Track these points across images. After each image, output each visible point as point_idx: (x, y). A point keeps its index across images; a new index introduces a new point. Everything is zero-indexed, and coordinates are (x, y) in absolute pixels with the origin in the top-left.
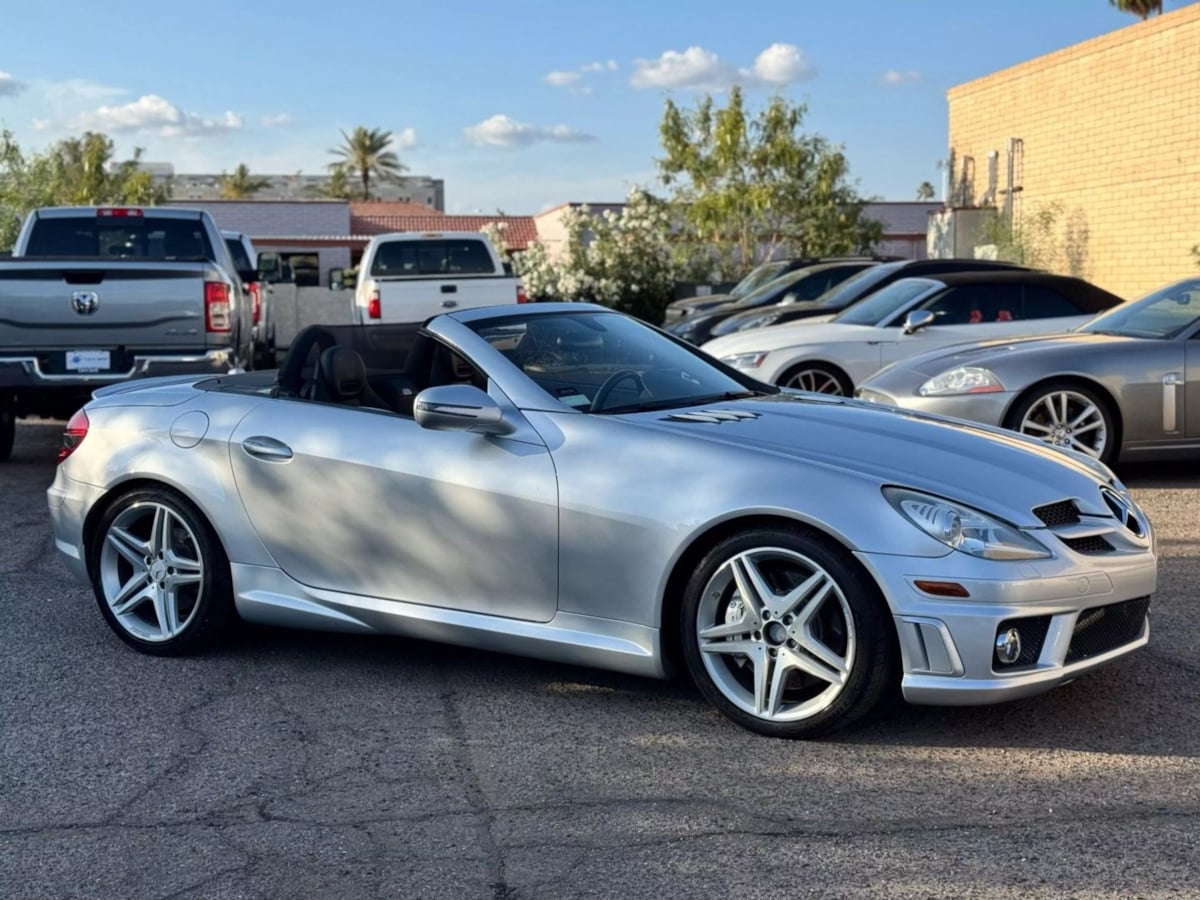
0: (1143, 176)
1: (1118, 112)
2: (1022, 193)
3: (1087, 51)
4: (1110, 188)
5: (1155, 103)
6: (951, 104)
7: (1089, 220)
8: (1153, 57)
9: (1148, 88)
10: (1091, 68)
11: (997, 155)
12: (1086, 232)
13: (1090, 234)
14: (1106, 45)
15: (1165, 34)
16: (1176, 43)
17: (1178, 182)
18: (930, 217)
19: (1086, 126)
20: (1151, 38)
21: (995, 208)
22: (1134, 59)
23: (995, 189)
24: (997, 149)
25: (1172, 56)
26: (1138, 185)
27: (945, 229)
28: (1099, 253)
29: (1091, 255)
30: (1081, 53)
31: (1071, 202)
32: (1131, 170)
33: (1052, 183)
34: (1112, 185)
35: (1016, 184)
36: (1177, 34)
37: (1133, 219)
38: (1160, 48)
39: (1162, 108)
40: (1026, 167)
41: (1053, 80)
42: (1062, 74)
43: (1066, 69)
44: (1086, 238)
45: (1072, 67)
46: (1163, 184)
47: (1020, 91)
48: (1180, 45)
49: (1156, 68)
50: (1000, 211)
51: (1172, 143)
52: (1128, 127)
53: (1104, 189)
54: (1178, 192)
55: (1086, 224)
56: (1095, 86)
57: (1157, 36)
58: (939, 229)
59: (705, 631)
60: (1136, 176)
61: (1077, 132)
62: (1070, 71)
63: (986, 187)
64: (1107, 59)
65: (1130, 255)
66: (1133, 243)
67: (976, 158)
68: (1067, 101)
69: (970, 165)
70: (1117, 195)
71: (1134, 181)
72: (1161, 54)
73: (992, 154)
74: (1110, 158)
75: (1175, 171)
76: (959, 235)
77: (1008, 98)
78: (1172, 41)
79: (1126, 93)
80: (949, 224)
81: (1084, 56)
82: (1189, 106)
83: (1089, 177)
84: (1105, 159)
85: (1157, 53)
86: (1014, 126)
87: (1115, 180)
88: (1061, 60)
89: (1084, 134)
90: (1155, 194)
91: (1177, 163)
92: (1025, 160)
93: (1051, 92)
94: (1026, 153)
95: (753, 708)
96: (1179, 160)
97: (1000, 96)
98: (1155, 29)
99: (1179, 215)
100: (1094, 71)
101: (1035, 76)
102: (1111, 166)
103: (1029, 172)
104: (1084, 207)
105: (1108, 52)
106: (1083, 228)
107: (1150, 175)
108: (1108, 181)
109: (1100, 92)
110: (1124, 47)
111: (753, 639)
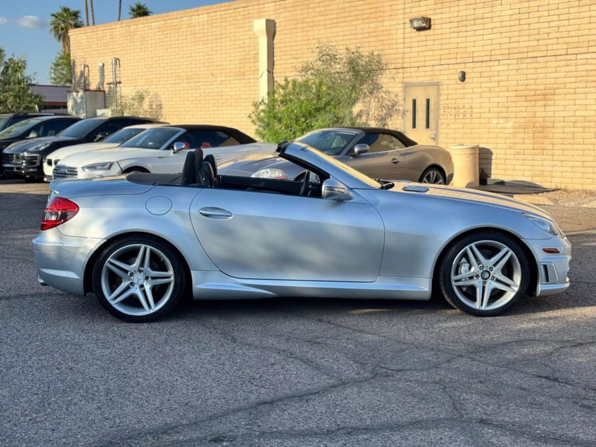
0: (193, 81)
1: (176, 50)
2: (121, 85)
3: (156, 20)
4: (173, 85)
5: (197, 47)
6: (71, 37)
7: (163, 100)
8: (195, 26)
9: (193, 40)
10: (159, 28)
11: (104, 65)
12: (161, 105)
13: (163, 106)
14: (167, 18)
15: (201, 16)
16: (208, 21)
17: (212, 85)
18: (68, 94)
19: (158, 55)
20: (193, 17)
21: (104, 91)
22: (184, 26)
23: (103, 83)
24: (103, 62)
25: (206, 27)
26: (190, 85)
27: (79, 101)
28: (169, 115)
29: (164, 116)
30: (153, 20)
31: (153, 90)
32: (186, 78)
33: (139, 81)
34: (175, 84)
35: (118, 80)
36: (208, 17)
37: (188, 100)
38: (199, 22)
39: (201, 50)
40: (122, 72)
41: (137, 31)
42: (142, 29)
43: (144, 27)
44: (161, 108)
45: (148, 26)
46: (204, 85)
47: (116, 35)
48: (210, 22)
49: (197, 31)
50: (107, 92)
51: (208, 67)
52: (183, 58)
53: (170, 86)
54: (213, 89)
55: (161, 102)
56: (161, 37)
57: (197, 17)
58: (75, 100)
59: (453, 277)
60: (189, 81)
61: (152, 57)
62: (146, 28)
63: (98, 81)
64: (169, 24)
65: (187, 117)
66: (189, 111)
67: (90, 66)
68: (146, 42)
69: (87, 69)
70: (177, 89)
71: (188, 83)
72: (199, 26)
73: (101, 64)
74: (173, 71)
75: (210, 79)
76: (88, 103)
77: (108, 37)
78: (205, 19)
79: (180, 42)
80: (82, 98)
81: (155, 22)
82: (217, 51)
83: (161, 79)
84: (170, 72)
85: (197, 24)
86: (114, 52)
87: (177, 82)
88: (140, 22)
89: (157, 59)
90: (200, 89)
91: (212, 76)
92: (121, 69)
93: (135, 37)
94: (121, 65)
95: (477, 306)
96: (212, 74)
97: (104, 36)
98: (195, 13)
99: (213, 100)
100: (161, 30)
101: (125, 29)
102: (174, 75)
103: (124, 73)
104: (159, 93)
105: (169, 21)
106: (159, 103)
107: (197, 80)
108: (173, 82)
109: (165, 40)
110: (178, 20)
111: (475, 278)
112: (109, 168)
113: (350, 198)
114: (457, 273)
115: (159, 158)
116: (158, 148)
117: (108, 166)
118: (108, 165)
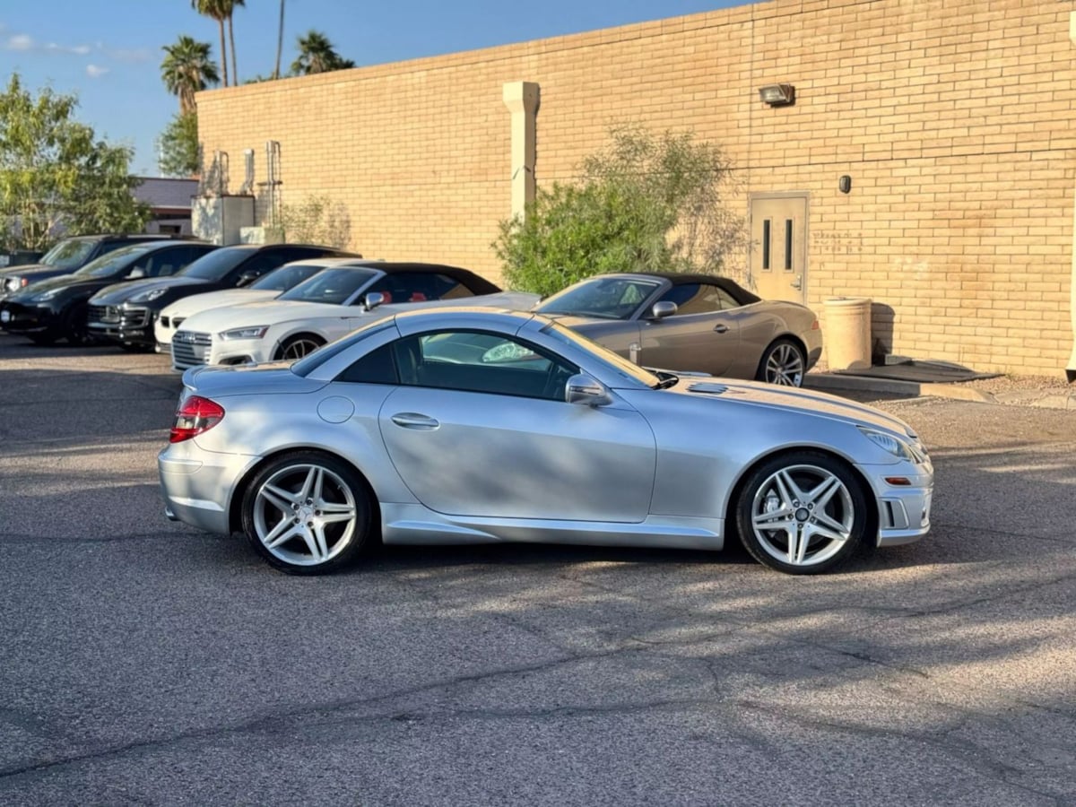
0: (401, 182)
1: (375, 129)
2: (281, 187)
3: (342, 78)
4: (369, 189)
5: (409, 126)
6: (198, 105)
7: (351, 213)
8: (406, 91)
9: (402, 114)
10: (346, 93)
11: (253, 152)
12: (348, 222)
13: (352, 224)
14: (361, 76)
15: (417, 74)
16: (427, 82)
17: (433, 189)
18: (193, 201)
19: (344, 138)
20: (403, 76)
21: (253, 197)
22: (388, 90)
23: (252, 182)
24: (253, 147)
25: (424, 92)
26: (396, 188)
27: (210, 212)
28: (361, 238)
29: (353, 241)
30: (336, 80)
31: (336, 196)
32: (389, 176)
33: (312, 180)
34: (372, 186)
35: (277, 178)
36: (428, 76)
37: (392, 215)
38: (413, 85)
39: (416, 131)
40: (284, 165)
41: (309, 98)
42: (318, 94)
43: (322, 90)
44: (348, 227)
45: (328, 90)
46: (420, 190)
47: (274, 103)
48: (431, 85)
49: (410, 100)
50: (257, 198)
51: (427, 159)
52: (385, 143)
53: (364, 189)
54: (434, 196)
55: (348, 216)
56: (350, 107)
57: (409, 75)
58: (203, 210)
60: (395, 182)
61: (334, 141)
62: (325, 93)
63: (244, 179)
64: (363, 87)
65: (391, 242)
66: (394, 233)
67: (229, 153)
68: (324, 116)
69: (225, 158)
70: (376, 195)
71: (392, 185)
72: (414, 89)
73: (249, 152)
74: (369, 165)
75: (429, 180)
76: (226, 217)
77: (262, 107)
78: (423, 80)
79: (382, 116)
80: (215, 208)
81: (338, 82)
82: (441, 132)
83: (348, 178)
84: (363, 166)
85: (410, 88)
86: (270, 131)
87: (374, 183)
88: (315, 82)
89: (342, 144)
90: (413, 196)
91: (432, 175)
92: (282, 160)
93: (307, 107)
94: (283, 154)
95: (788, 558)
96: (434, 172)
97: (254, 105)
98: (408, 69)
99: (435, 214)
100: (349, 95)
101: (289, 92)
102: (369, 172)
103: (289, 166)
104: (345, 201)
105: (364, 82)
106: (344, 218)
107: (408, 181)
108: (369, 183)
109: (356, 112)
110: (378, 80)
112: (262, 335)
113: (608, 402)
114: (761, 511)
115: (342, 318)
116: (340, 303)
117: (259, 332)
118: (261, 329)
